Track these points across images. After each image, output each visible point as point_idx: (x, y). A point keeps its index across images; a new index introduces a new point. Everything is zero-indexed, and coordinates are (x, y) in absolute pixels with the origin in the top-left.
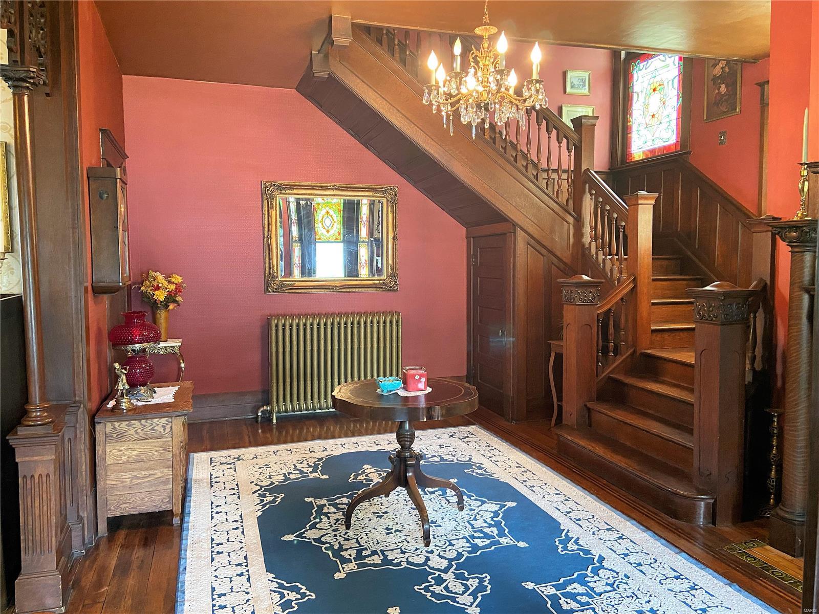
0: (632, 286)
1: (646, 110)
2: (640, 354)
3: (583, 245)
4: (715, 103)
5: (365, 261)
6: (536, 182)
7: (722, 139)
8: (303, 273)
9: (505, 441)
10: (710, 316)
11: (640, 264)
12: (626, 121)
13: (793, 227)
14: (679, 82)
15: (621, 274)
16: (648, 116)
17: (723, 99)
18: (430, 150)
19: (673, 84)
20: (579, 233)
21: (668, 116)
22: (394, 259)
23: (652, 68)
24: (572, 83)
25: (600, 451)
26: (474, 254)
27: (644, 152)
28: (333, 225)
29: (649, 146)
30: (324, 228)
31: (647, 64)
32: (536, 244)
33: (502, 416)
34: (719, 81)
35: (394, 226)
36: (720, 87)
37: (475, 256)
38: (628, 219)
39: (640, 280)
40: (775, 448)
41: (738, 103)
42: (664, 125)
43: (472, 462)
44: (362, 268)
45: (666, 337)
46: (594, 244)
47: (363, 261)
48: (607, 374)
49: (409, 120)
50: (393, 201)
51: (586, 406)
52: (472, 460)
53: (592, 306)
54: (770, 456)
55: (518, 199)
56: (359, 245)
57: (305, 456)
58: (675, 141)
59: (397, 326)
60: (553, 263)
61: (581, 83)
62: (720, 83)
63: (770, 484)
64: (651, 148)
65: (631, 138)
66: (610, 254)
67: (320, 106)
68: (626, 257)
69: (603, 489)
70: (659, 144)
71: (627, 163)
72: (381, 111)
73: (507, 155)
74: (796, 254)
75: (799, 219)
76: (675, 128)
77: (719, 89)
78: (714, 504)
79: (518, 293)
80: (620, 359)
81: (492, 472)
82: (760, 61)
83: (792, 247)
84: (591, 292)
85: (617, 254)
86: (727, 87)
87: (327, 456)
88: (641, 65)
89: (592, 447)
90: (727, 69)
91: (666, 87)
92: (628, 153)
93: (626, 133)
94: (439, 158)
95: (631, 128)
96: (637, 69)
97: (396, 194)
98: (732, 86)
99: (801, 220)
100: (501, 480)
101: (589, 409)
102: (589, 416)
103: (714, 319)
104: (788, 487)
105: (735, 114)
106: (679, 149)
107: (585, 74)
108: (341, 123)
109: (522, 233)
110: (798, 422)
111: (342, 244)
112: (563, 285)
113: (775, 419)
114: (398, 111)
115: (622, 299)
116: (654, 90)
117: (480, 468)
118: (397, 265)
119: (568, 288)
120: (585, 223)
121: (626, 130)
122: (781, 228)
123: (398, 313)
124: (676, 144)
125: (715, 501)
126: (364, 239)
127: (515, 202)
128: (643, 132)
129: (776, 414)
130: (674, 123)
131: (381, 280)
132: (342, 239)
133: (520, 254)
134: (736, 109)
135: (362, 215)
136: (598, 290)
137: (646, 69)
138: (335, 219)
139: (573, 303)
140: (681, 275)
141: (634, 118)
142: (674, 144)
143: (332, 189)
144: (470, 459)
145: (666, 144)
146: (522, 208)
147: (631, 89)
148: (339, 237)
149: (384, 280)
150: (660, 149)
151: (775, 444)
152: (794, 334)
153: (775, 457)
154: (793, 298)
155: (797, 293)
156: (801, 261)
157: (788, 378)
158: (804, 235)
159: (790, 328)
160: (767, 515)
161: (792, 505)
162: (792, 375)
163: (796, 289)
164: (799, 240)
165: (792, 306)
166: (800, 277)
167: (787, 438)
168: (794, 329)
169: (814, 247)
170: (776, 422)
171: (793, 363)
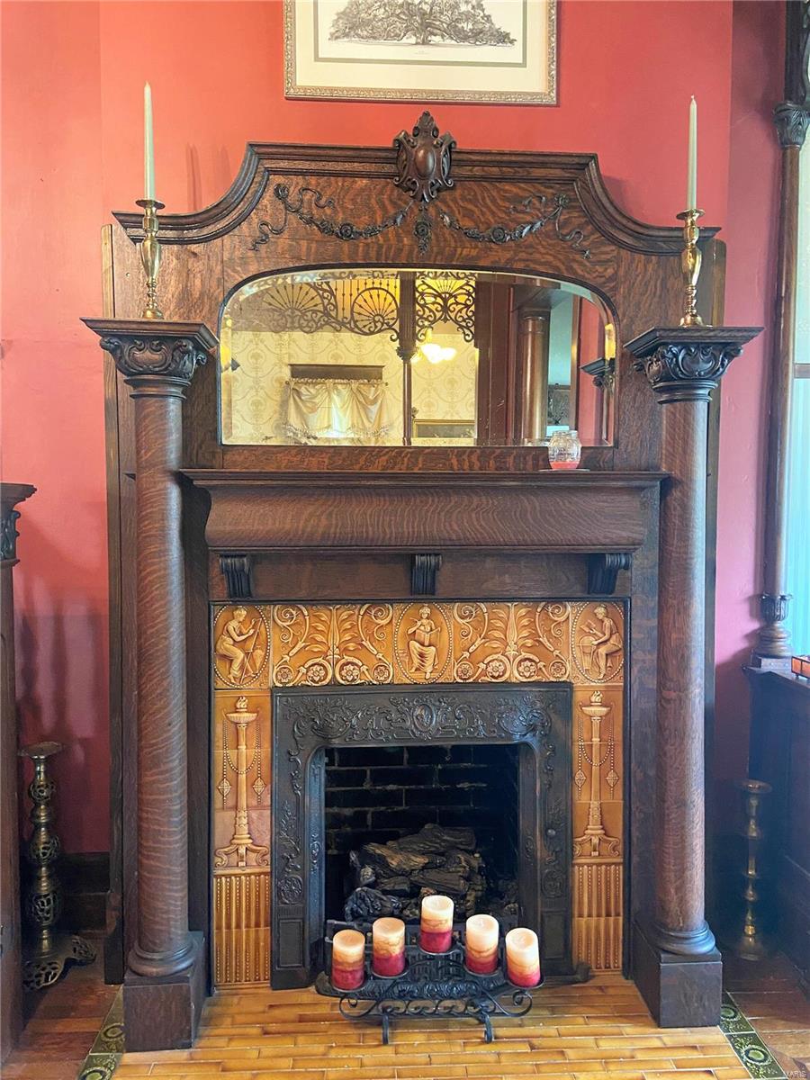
13: (152, 339)
63: (42, 910)
74: (154, 400)
83: (138, 384)
129: (41, 758)
151: (43, 820)
152: (159, 574)
153: (48, 849)
154: (152, 497)
155: (160, 486)
156: (163, 416)
157: (150, 670)
158: (178, 359)
159: (150, 561)
160: (52, 979)
161: (171, 939)
162: (161, 660)
163: (159, 475)
164: (166, 369)
165: (151, 513)
166: (163, 451)
167: (154, 800)
168: (160, 562)
169: (181, 389)
170: (42, 774)
171: (161, 636)
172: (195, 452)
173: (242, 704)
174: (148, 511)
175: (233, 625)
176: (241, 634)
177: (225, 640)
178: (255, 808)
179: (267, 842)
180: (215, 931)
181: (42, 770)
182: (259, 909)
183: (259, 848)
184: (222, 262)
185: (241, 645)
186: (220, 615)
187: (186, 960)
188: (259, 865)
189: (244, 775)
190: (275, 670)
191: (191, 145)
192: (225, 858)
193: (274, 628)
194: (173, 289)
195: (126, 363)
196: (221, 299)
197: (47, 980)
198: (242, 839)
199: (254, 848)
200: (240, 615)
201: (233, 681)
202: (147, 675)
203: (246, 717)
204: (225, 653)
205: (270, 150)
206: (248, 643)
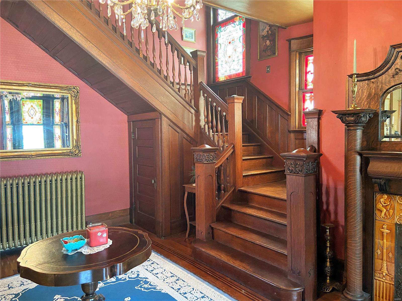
0: (232, 150)
1: (226, 53)
2: (238, 190)
3: (201, 127)
4: (264, 50)
5: (58, 137)
6: (173, 87)
7: (268, 70)
8: (14, 147)
9: (159, 255)
10: (296, 171)
11: (236, 137)
12: (214, 59)
13: (351, 114)
14: (243, 39)
15: (224, 143)
16: (227, 56)
17: (268, 49)
18: (103, 61)
19: (240, 40)
20: (198, 120)
21: (238, 57)
22: (77, 135)
23: (228, 31)
24: (186, 35)
25: (224, 258)
26: (133, 132)
27: (225, 76)
28: (36, 114)
29: (228, 73)
30: (30, 116)
31: (225, 29)
32: (174, 124)
33: (155, 234)
34: (266, 38)
35: (77, 113)
36: (266, 42)
37: (134, 133)
38: (228, 111)
39: (237, 147)
40: (328, 248)
41: (276, 50)
42: (236, 62)
43: (140, 278)
44: (56, 141)
45: (250, 179)
46: (207, 126)
47: (57, 136)
48: (221, 205)
49: (86, 38)
50: (76, 97)
51: (210, 226)
52: (139, 276)
53: (212, 164)
54: (327, 253)
55: (162, 98)
56: (54, 127)
57: (4, 293)
58: (242, 71)
59: (81, 181)
60: (184, 137)
61: (191, 36)
62: (266, 40)
63: (327, 271)
64: (229, 74)
65: (218, 68)
66: (217, 132)
67: (17, 26)
68: (227, 133)
69: (231, 287)
70: (233, 72)
71: (216, 82)
72: (64, 29)
73: (155, 69)
74: (352, 131)
75: (353, 109)
76: (242, 64)
77: (266, 43)
78: (303, 293)
79: (164, 156)
80: (228, 195)
81: (155, 285)
82: (288, 28)
83: (348, 126)
84: (212, 155)
85: (221, 132)
86: (270, 41)
87: (23, 291)
88: (222, 29)
89: (219, 255)
90: (270, 32)
91: (236, 42)
92: (216, 77)
93: (215, 66)
94: (109, 67)
95: (217, 63)
96: (220, 31)
97: (78, 92)
98: (273, 41)
99: (354, 109)
100: (163, 292)
101: (212, 228)
102: (213, 232)
103: (300, 173)
104: (351, 279)
105: (275, 56)
106: (244, 75)
107: (193, 31)
108: (34, 40)
109: (165, 119)
110: (357, 238)
111: (43, 126)
112: (194, 151)
113: (328, 230)
114: (77, 31)
115: (227, 159)
116: (230, 43)
117: (146, 282)
118: (80, 139)
119: (198, 153)
120: (201, 114)
121: (215, 64)
122: (343, 114)
123: (81, 172)
124: (243, 73)
125: (304, 289)
126: (58, 123)
127: (160, 99)
128: (224, 65)
129: (328, 227)
130: (241, 61)
131: (68, 150)
132: (42, 123)
133: (164, 132)
134: (275, 54)
135: (56, 108)
136: (216, 154)
137: (225, 31)
138: (37, 110)
139: (201, 162)
140: (249, 143)
141: (219, 57)
142: (241, 72)
143: (27, 86)
144: (138, 275)
145: (237, 72)
146: (165, 103)
147: (216, 42)
148: (40, 122)
149: (70, 150)
150: (234, 75)
151: (328, 245)
152: (352, 182)
153: (329, 254)
154: (351, 159)
155: (353, 156)
156: (355, 135)
157: (349, 209)
158: (359, 119)
159: (350, 178)
160: (328, 291)
161: (355, 291)
162: (353, 207)
163: (353, 153)
164: (355, 122)
165: (351, 163)
166: (355, 146)
167: (350, 248)
168: (353, 178)
169: (362, 127)
170: (328, 232)
171: (353, 200)
172: (371, 144)
173: (385, 227)
174: (350, 163)
175: (382, 200)
176: (385, 203)
177: (379, 204)
178: (389, 262)
179: (393, 275)
180: (375, 296)
181: (328, 231)
182: (390, 295)
183: (390, 275)
184: (382, 83)
185: (385, 207)
186: (378, 196)
187: (360, 299)
188: (390, 281)
189: (385, 250)
190: (397, 218)
191: (375, 48)
192: (378, 274)
193: (397, 203)
194: (366, 94)
195: (344, 121)
196: (381, 95)
197: (326, 291)
198: (384, 270)
199: (389, 274)
200: (385, 197)
201: (382, 218)
202: (348, 211)
203: (386, 231)
204: (379, 208)
205: (397, 46)
206: (387, 207)
